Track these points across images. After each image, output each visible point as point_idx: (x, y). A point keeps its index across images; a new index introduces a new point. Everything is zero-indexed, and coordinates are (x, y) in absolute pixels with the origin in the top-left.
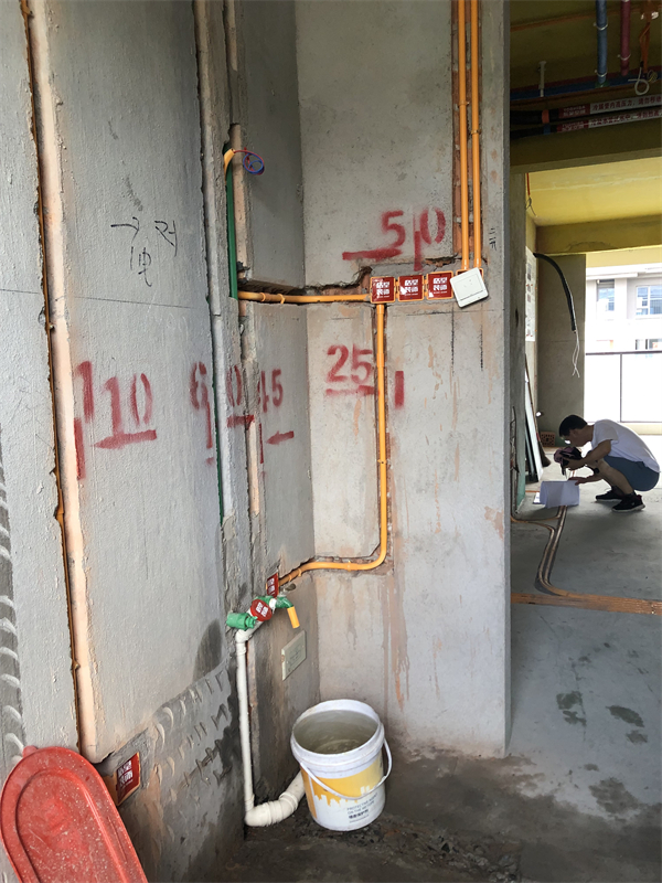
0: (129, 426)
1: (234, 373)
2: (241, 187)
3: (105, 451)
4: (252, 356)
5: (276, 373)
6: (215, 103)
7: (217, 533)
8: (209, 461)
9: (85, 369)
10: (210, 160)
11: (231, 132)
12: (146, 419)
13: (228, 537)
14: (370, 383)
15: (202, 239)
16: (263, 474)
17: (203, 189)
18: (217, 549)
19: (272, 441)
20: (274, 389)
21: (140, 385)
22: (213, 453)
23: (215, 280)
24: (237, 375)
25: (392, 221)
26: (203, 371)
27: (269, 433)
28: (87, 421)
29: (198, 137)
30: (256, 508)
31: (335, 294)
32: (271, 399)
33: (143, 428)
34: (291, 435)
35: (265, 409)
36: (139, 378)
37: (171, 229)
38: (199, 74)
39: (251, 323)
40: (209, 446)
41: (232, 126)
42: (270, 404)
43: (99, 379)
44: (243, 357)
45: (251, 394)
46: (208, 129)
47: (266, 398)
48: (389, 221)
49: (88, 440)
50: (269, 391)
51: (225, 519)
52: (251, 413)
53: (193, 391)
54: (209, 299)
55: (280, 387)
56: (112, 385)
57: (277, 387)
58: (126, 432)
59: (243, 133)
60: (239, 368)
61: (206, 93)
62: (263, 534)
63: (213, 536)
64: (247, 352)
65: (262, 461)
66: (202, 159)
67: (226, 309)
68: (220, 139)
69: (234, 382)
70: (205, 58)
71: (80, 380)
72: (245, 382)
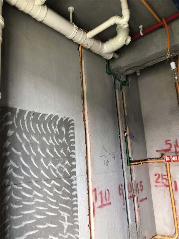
0: (105, 202)
1: (129, 184)
2: (129, 140)
3: (99, 209)
4: (134, 179)
5: (141, 182)
6: (122, 123)
7: (127, 229)
8: (124, 209)
9: (95, 190)
10: (121, 136)
11: (126, 129)
12: (109, 200)
13: (130, 230)
14: (167, 184)
15: (120, 154)
16: (139, 211)
17: (120, 143)
18: (127, 233)
19: (141, 201)
20: (140, 187)
21: (107, 192)
22: (125, 206)
23: (124, 163)
24: (130, 185)
25: (168, 142)
26: (122, 185)
27: (140, 199)
28: (95, 202)
29: (118, 132)
30: (138, 221)
31: (156, 160)
32: (140, 190)
33: (108, 202)
34: (146, 198)
35: (138, 192)
36: (107, 190)
37: (113, 154)
38: (118, 120)
39: (133, 171)
40: (124, 205)
41: (126, 127)
42: (140, 191)
43: (98, 192)
44: (132, 180)
45: (134, 189)
46: (121, 130)
47: (139, 189)
48: (167, 142)
49: (96, 207)
50: (139, 187)
51: (129, 224)
52: (135, 194)
53: (120, 191)
54: (122, 168)
55: (142, 186)
56: (101, 193)
57: (141, 186)
58: (104, 204)
59: (129, 128)
60: (131, 183)
61: (120, 122)
62: (140, 228)
63: (126, 229)
64: (133, 178)
65: (138, 207)
66: (120, 136)
67: (127, 169)
68: (123, 131)
69: (130, 187)
70: (119, 116)
71: (94, 193)
72: (133, 186)
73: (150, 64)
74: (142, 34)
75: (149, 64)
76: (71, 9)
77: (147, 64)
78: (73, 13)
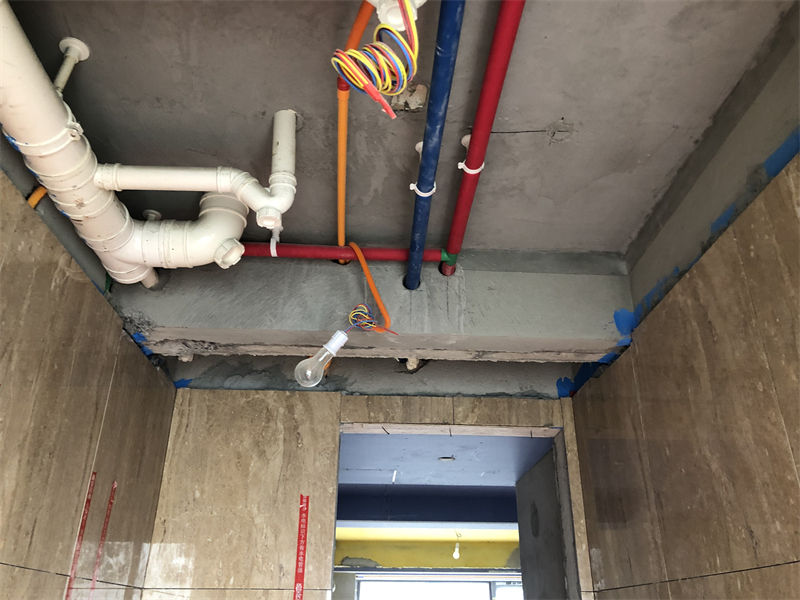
73: (257, 351)
74: (274, 252)
75: (253, 351)
76: (77, 50)
77: (246, 348)
78: (78, 67)
